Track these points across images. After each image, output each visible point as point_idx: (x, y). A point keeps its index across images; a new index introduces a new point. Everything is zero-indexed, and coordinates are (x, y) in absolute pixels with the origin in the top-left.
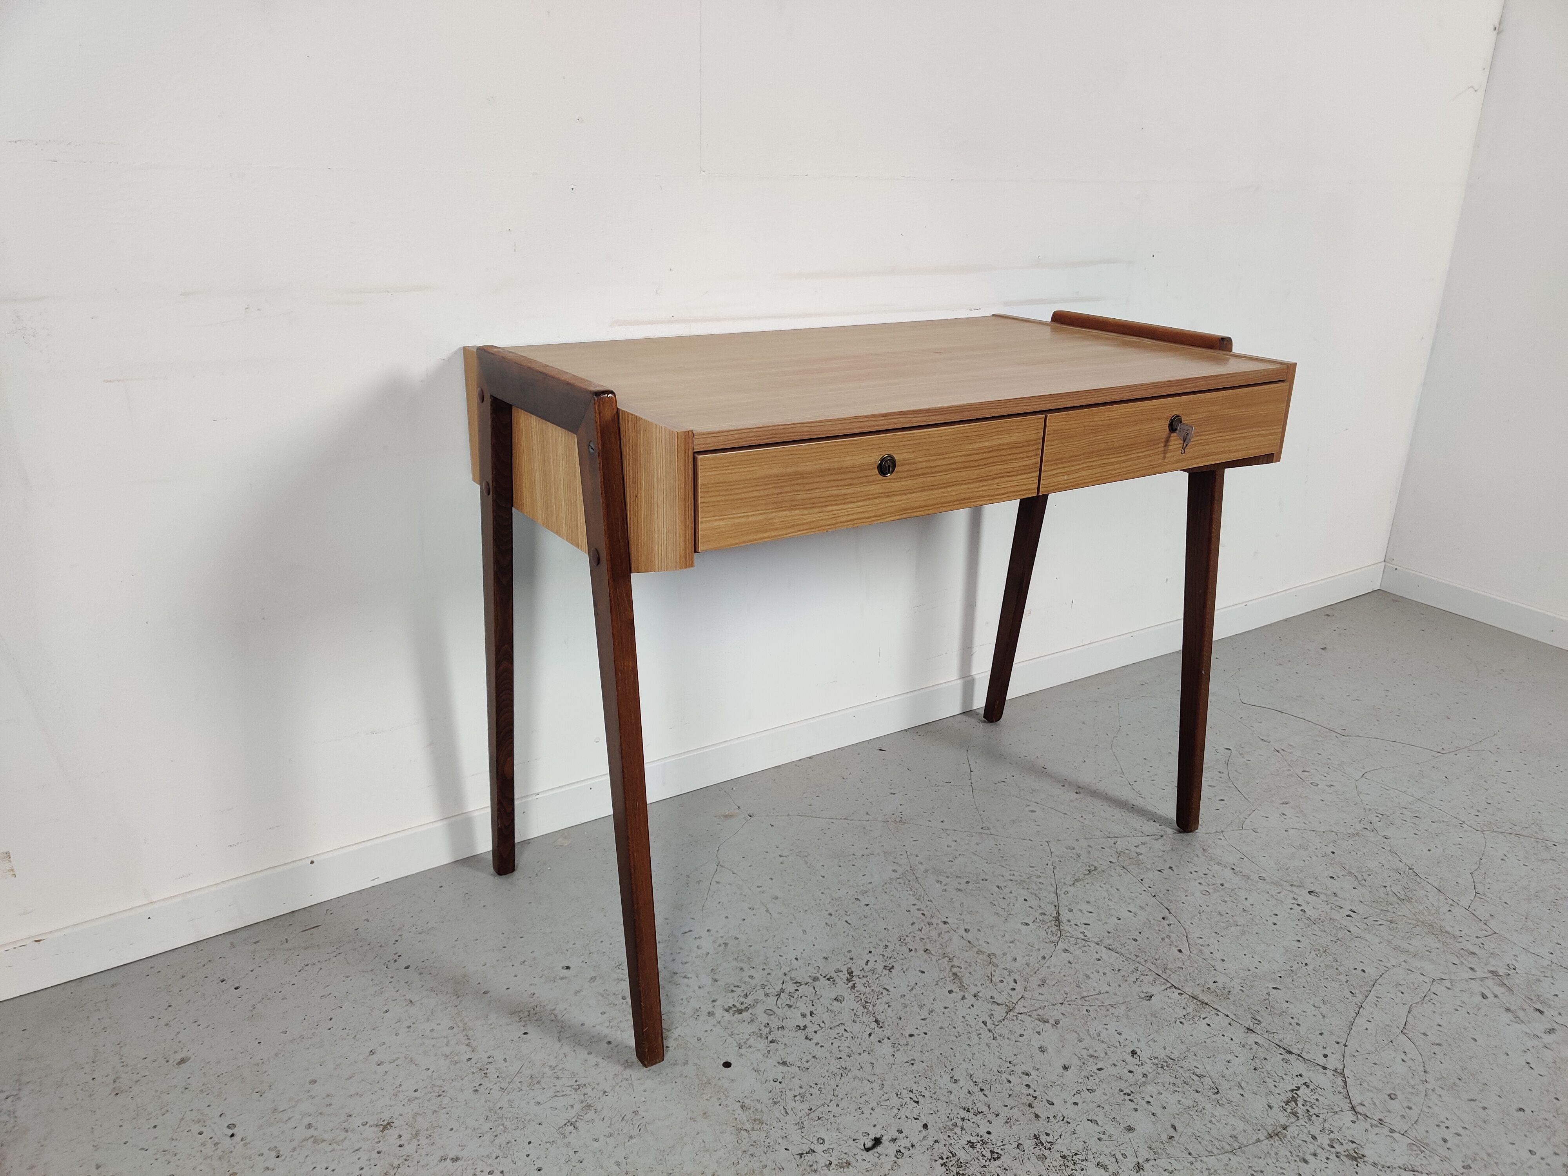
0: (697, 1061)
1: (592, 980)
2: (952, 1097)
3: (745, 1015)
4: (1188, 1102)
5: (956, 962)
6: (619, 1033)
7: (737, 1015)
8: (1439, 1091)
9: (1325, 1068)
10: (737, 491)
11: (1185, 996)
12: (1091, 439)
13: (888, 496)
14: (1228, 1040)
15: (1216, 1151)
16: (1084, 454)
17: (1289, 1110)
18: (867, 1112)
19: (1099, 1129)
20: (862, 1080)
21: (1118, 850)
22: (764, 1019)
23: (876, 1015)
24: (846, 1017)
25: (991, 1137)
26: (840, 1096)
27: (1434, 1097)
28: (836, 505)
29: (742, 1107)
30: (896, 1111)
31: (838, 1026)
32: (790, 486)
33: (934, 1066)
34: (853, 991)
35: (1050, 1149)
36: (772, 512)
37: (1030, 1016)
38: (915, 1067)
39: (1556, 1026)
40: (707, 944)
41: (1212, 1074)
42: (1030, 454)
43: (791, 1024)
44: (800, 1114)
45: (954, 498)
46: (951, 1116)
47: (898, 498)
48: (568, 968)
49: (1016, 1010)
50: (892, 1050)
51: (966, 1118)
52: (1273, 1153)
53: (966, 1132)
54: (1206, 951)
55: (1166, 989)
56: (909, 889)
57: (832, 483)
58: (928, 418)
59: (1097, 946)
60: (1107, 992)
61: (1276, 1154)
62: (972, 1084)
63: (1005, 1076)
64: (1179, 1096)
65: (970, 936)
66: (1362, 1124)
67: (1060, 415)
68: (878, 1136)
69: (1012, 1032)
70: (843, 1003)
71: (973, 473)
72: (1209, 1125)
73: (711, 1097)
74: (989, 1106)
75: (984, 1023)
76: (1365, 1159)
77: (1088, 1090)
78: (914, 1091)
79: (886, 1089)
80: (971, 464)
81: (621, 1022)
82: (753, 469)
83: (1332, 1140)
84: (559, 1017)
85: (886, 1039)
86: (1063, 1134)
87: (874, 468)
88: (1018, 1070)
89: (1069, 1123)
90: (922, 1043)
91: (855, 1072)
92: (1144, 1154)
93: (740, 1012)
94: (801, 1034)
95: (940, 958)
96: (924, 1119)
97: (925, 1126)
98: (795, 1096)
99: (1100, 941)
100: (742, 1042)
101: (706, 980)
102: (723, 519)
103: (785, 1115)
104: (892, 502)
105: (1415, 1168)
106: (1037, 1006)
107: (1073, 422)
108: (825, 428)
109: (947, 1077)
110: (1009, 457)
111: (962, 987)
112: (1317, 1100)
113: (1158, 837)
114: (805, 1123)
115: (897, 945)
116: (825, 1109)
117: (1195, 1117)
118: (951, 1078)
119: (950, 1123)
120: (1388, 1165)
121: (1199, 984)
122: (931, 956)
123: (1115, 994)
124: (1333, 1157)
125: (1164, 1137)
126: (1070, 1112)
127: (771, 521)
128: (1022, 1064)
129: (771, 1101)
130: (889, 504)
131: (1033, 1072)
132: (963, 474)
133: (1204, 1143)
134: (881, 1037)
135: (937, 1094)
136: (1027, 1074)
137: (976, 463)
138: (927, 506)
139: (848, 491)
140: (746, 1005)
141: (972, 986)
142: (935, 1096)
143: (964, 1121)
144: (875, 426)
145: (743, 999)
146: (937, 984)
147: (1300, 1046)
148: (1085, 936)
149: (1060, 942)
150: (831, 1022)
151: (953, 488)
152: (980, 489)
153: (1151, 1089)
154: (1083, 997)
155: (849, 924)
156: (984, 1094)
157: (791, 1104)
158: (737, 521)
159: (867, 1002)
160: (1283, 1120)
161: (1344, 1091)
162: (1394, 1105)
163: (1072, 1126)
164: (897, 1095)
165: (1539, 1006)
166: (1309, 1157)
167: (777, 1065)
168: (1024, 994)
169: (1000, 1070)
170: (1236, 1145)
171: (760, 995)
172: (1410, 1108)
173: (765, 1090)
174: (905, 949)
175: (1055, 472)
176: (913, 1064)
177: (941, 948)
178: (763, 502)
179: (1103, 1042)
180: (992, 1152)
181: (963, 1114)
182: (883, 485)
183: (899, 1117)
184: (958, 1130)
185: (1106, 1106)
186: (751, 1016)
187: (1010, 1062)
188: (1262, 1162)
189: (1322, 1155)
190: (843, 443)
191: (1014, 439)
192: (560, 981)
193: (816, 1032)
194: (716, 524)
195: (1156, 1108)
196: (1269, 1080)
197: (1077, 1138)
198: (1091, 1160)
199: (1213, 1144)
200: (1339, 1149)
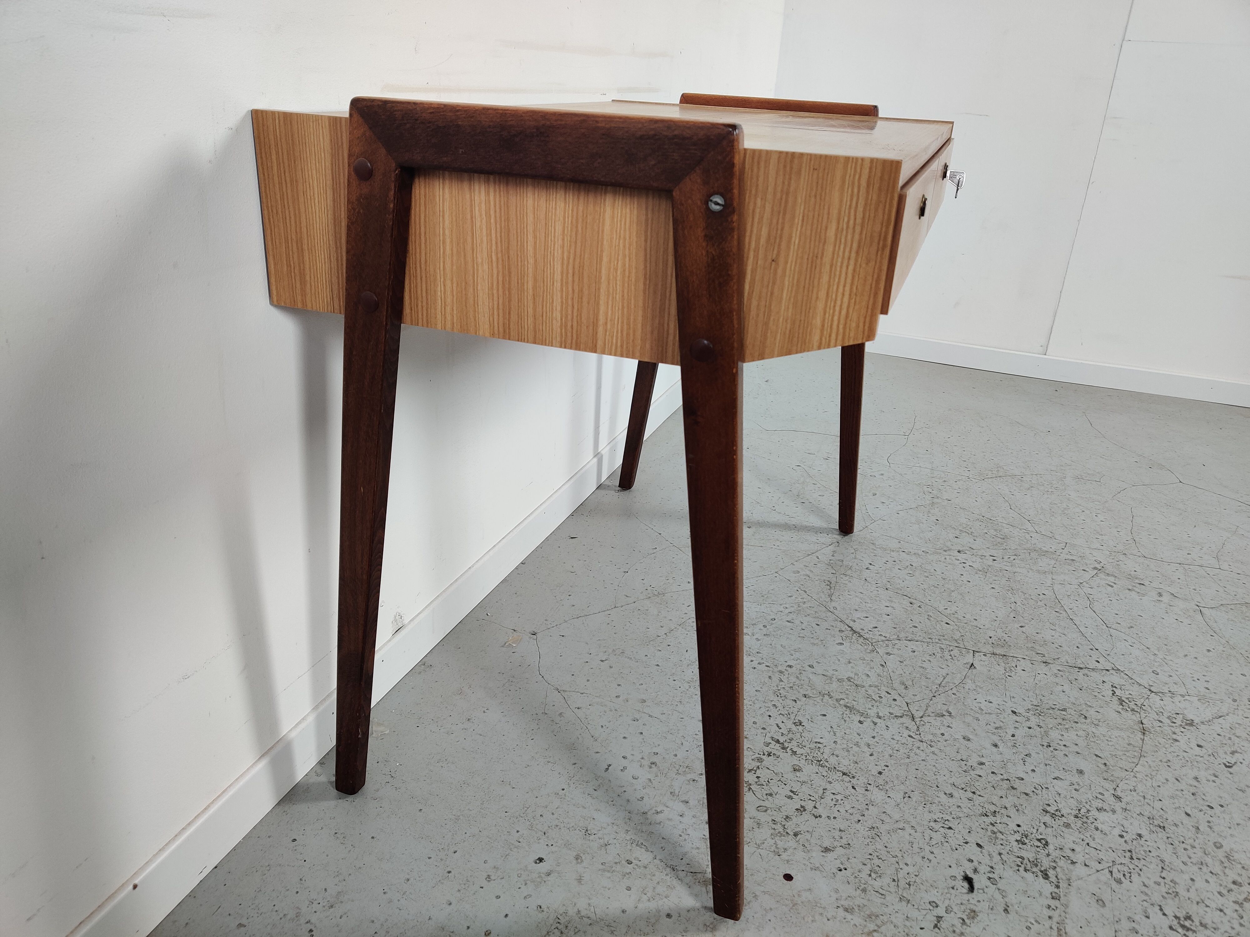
0: (762, 889)
1: (579, 861)
2: (965, 810)
4: (1082, 733)
5: (835, 696)
6: (665, 900)
8: (1168, 658)
9: (1108, 670)
11: (988, 655)
14: (1044, 676)
15: (1136, 760)
17: (1129, 710)
19: (1067, 783)
20: (895, 831)
21: (826, 562)
23: (837, 768)
24: (819, 782)
25: (1024, 827)
26: (899, 855)
27: (1170, 663)
30: (947, 844)
31: (824, 793)
33: (923, 790)
34: (798, 756)
35: (1063, 816)
37: (928, 716)
38: (913, 799)
39: (1159, 590)
40: (639, 771)
41: (1067, 705)
44: (892, 890)
46: (983, 826)
48: (541, 860)
49: (916, 716)
50: (883, 793)
51: (992, 822)
52: (1158, 744)
53: (1007, 834)
54: (960, 617)
55: (974, 655)
60: (947, 674)
61: (1160, 744)
62: (963, 791)
63: (972, 773)
64: (1073, 732)
65: (818, 670)
66: (1167, 699)
68: (963, 874)
69: (934, 735)
70: (804, 770)
72: (1110, 743)
73: (813, 916)
74: (993, 804)
75: (910, 736)
76: (1195, 721)
77: (1026, 755)
78: (937, 820)
79: (919, 829)
81: (654, 888)
83: (1168, 718)
84: (592, 916)
85: (868, 786)
86: (1055, 799)
88: (973, 763)
89: (1047, 788)
90: (894, 775)
91: (882, 827)
92: (1108, 785)
94: (807, 816)
95: (821, 697)
96: (971, 840)
97: (979, 846)
98: (870, 875)
99: (899, 637)
100: (773, 848)
105: (1220, 715)
106: (923, 705)
109: (942, 795)
111: (862, 714)
112: (1130, 694)
114: (904, 895)
115: (782, 702)
116: (903, 873)
117: (1097, 742)
118: (945, 794)
120: (1207, 719)
121: (985, 643)
122: (815, 699)
123: (953, 673)
124: (1183, 730)
125: (1103, 767)
126: (1037, 779)
128: (970, 758)
129: (859, 891)
131: (983, 760)
133: (1124, 758)
134: (863, 786)
135: (953, 813)
136: (982, 764)
141: (868, 711)
142: (954, 816)
143: (994, 825)
146: (845, 721)
147: (1079, 661)
148: (885, 637)
149: (876, 648)
150: (816, 793)
153: (1054, 735)
156: (979, 795)
157: (877, 884)
159: (819, 761)
160: (1135, 718)
161: (1132, 681)
162: (1163, 678)
163: (1052, 789)
164: (931, 830)
165: (1137, 581)
166: (1174, 736)
167: (824, 854)
168: (905, 701)
169: (963, 770)
170: (1137, 749)
172: (1171, 676)
173: (843, 883)
176: (909, 797)
177: (812, 689)
179: (990, 713)
180: (1039, 840)
181: (988, 820)
183: (954, 848)
184: (999, 835)
185: (1050, 762)
186: (752, 820)
187: (962, 760)
188: (1160, 753)
189: (1177, 730)
192: (549, 878)
193: (815, 807)
195: (1074, 748)
196: (1096, 694)
197: (1065, 797)
198: (1091, 809)
199: (1128, 756)
200: (1179, 722)
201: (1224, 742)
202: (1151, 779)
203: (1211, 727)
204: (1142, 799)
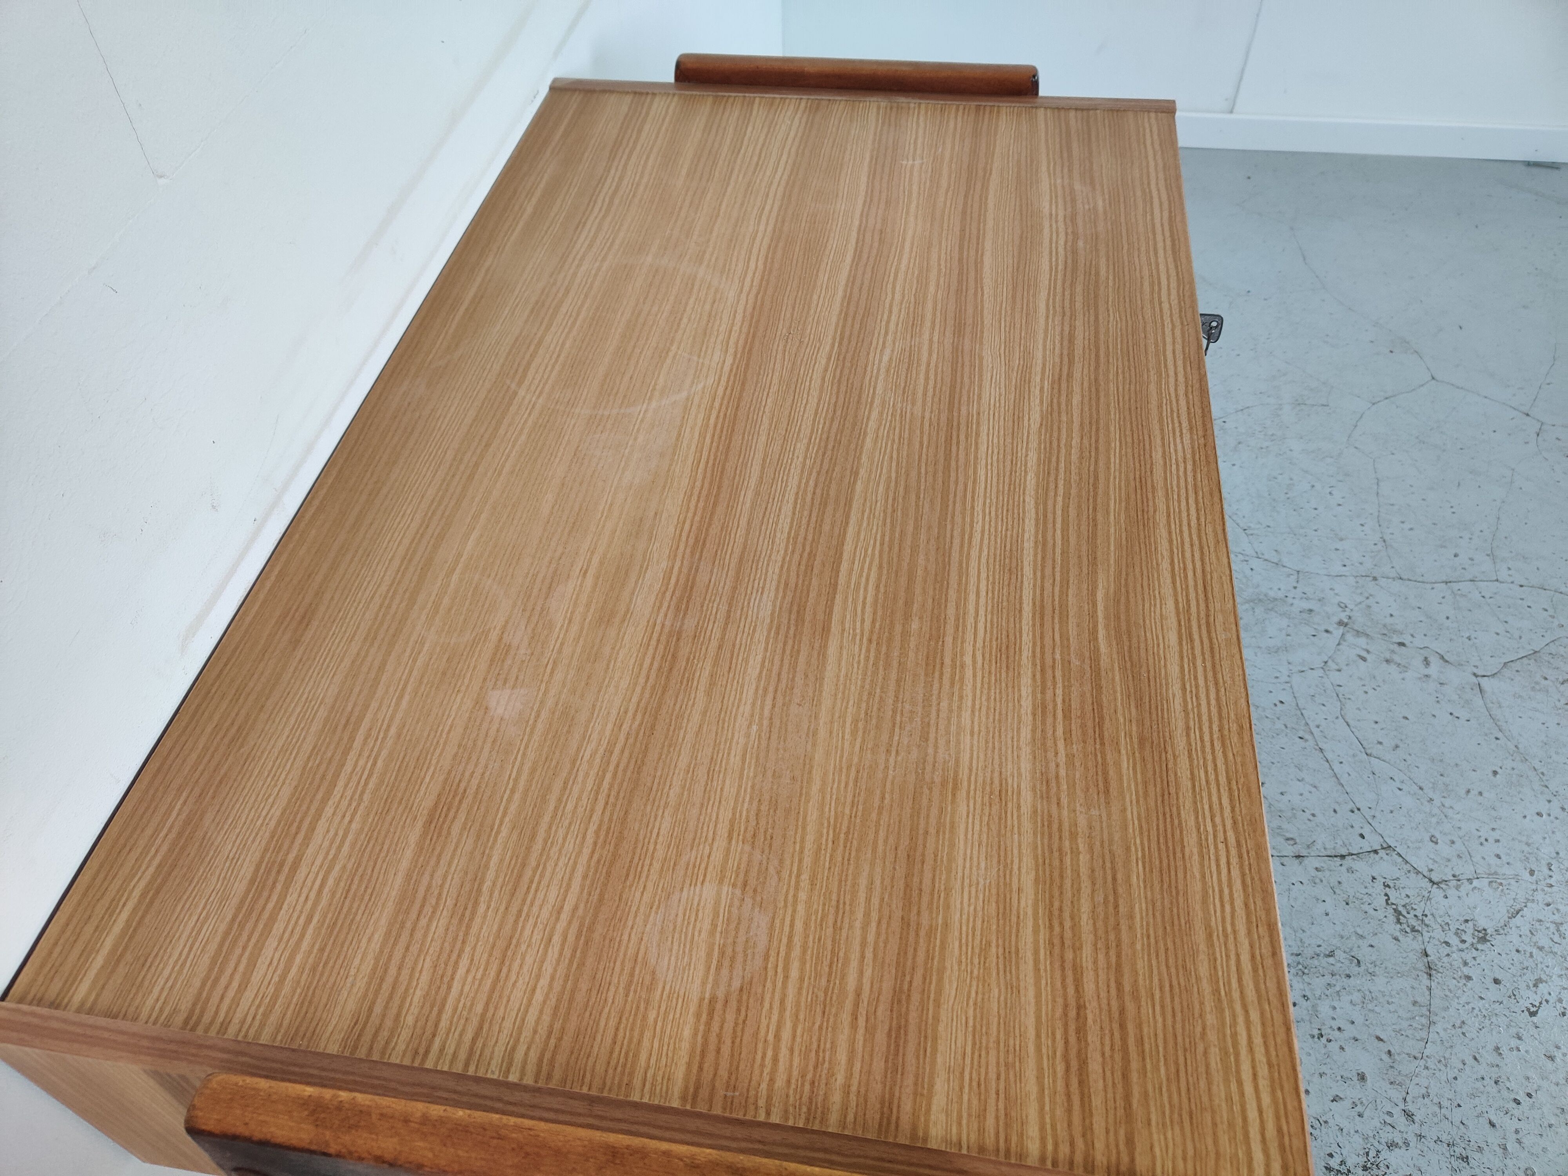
4: (1356, 997)
8: (1447, 803)
9: (1376, 852)
14: (1298, 885)
15: (1424, 1034)
17: (1408, 930)
19: (1347, 1103)
27: (1450, 813)
39: (1425, 653)
41: (1336, 942)
52: (1448, 993)
61: (1450, 991)
64: (1346, 998)
66: (1452, 893)
72: (1392, 1008)
76: (1489, 931)
83: (1456, 934)
89: (1326, 1122)
92: (1396, 1094)
105: (1516, 909)
112: (1408, 896)
117: (1377, 1009)
120: (1502, 923)
124: (1475, 953)
125: (1386, 1058)
133: (1409, 1032)
147: (1340, 842)
153: (1324, 1008)
160: (1417, 946)
161: (1408, 867)
162: (1444, 848)
163: (1331, 1122)
165: (1396, 639)
166: (1466, 971)
170: (1424, 1011)
172: (1453, 842)
185: (1324, 1069)
188: (1452, 1011)
189: (1468, 957)
195: (1350, 1031)
196: (1366, 907)
197: (1348, 1134)
198: (1380, 1148)
199: (1415, 1029)
200: (1468, 937)
201: (1526, 964)
202: (1446, 1066)
203: (1509, 938)
204: (1437, 1109)
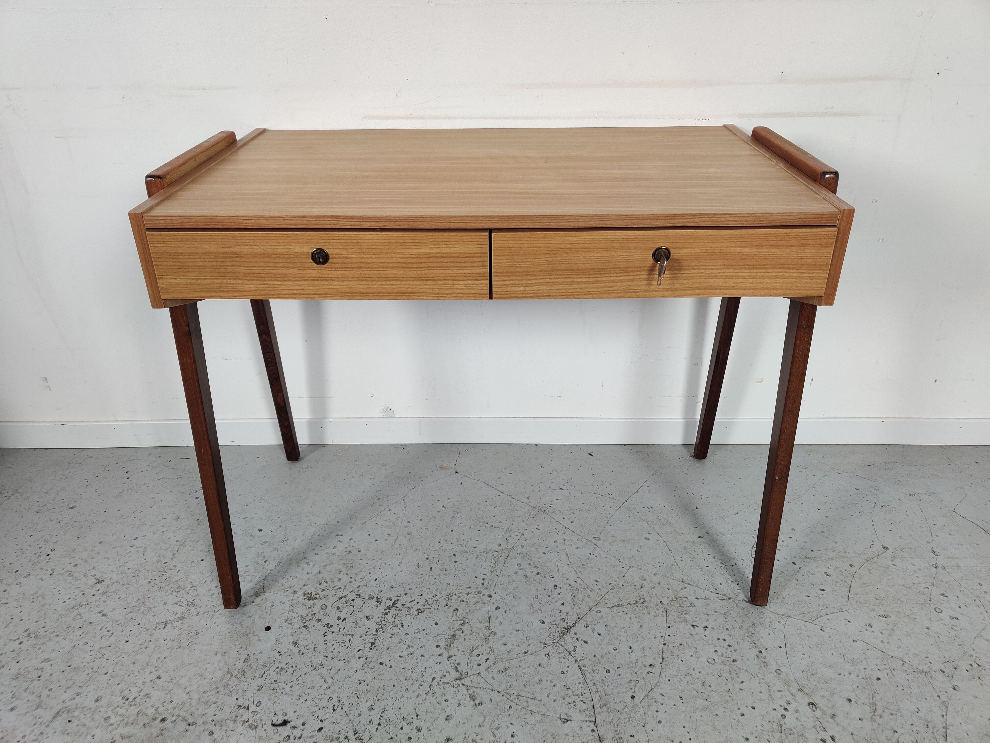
0: (257, 618)
1: (263, 543)
2: (357, 720)
3: (311, 602)
5: (465, 628)
7: (306, 601)
10: (183, 260)
11: (595, 734)
12: (548, 259)
13: (326, 280)
16: (541, 271)
18: (302, 699)
20: (322, 677)
21: (679, 595)
22: (316, 609)
23: (377, 639)
24: (360, 632)
26: (299, 682)
28: (276, 280)
29: (246, 659)
30: (317, 708)
32: (230, 262)
33: (371, 692)
34: (383, 616)
36: (218, 279)
37: (468, 690)
38: (360, 686)
40: (340, 548)
42: (475, 264)
43: (326, 620)
44: (267, 681)
45: (396, 290)
46: (342, 732)
47: (337, 283)
48: (261, 531)
49: (463, 681)
50: (359, 667)
51: (349, 738)
54: (654, 708)
55: (586, 721)
56: (494, 562)
57: (268, 264)
58: (361, 223)
59: (574, 663)
60: (540, 701)
62: (379, 716)
63: (404, 723)
65: (494, 613)
67: (507, 235)
68: (289, 720)
69: (443, 694)
70: (369, 621)
71: (412, 273)
73: (239, 644)
74: (370, 739)
75: (434, 679)
78: (341, 702)
79: (328, 691)
80: (409, 265)
82: (194, 246)
85: (365, 658)
87: (308, 258)
88: (417, 723)
90: (382, 672)
91: (324, 671)
93: (310, 599)
94: (324, 630)
95: (458, 619)
96: (325, 724)
97: (320, 729)
99: (581, 660)
100: (290, 618)
101: (316, 570)
102: (176, 279)
103: (260, 677)
104: (331, 285)
106: (481, 685)
107: (524, 242)
108: (259, 222)
109: (369, 704)
110: (451, 264)
111: (448, 647)
113: (725, 598)
114: (263, 688)
115: (443, 598)
116: (284, 685)
118: (372, 706)
119: (336, 736)
121: (616, 731)
122: (454, 616)
123: (544, 705)
127: (218, 285)
128: (423, 721)
129: (263, 664)
130: (328, 287)
131: (424, 731)
132: (403, 272)
134: (364, 655)
135: (351, 711)
136: (419, 730)
137: (415, 265)
138: (367, 293)
139: (285, 272)
140: (317, 596)
141: (456, 649)
142: (348, 712)
143: (345, 739)
144: (308, 224)
145: (320, 591)
146: (435, 637)
148: (574, 651)
149: (551, 646)
150: (348, 631)
151: (394, 282)
152: (422, 287)
154: (519, 695)
155: (431, 570)
156: (377, 729)
157: (271, 672)
158: (189, 281)
159: (382, 628)
164: (330, 698)
167: (291, 643)
168: (482, 673)
169: (405, 717)
171: (330, 594)
173: (268, 655)
174: (445, 603)
175: (507, 282)
176: (360, 683)
177: (466, 613)
178: (208, 270)
179: (494, 736)
182: (320, 271)
183: (314, 714)
186: (312, 604)
187: (417, 716)
190: (274, 235)
191: (453, 250)
193: (333, 633)
194: (171, 281)
